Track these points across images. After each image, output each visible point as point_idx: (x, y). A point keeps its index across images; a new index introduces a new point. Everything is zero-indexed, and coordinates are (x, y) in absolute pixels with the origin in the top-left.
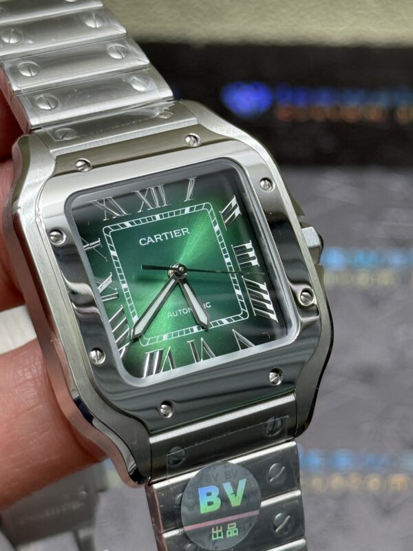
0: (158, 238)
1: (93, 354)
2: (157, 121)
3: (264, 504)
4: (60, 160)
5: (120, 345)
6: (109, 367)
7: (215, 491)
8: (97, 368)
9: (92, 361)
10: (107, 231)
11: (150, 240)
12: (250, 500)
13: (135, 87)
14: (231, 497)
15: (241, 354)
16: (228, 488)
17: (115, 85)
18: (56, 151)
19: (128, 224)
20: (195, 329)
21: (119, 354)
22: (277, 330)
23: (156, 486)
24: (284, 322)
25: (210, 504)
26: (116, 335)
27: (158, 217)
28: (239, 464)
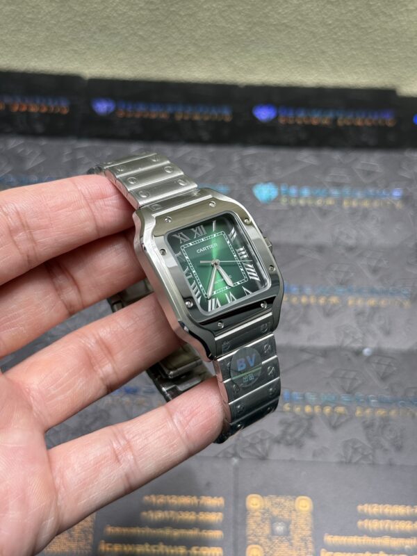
0: (204, 249)
1: (187, 303)
2: (195, 198)
3: (263, 363)
4: (157, 218)
5: (198, 297)
6: (195, 307)
7: (243, 360)
8: (190, 309)
9: (187, 306)
10: (183, 248)
11: (201, 250)
12: (257, 363)
13: (181, 184)
14: (250, 362)
15: (247, 297)
16: (248, 357)
17: (172, 184)
18: (155, 215)
19: (191, 244)
20: (227, 287)
21: (198, 301)
22: (260, 286)
23: (219, 360)
24: (263, 282)
25: (242, 366)
26: (196, 293)
27: (203, 240)
28: (251, 347)
